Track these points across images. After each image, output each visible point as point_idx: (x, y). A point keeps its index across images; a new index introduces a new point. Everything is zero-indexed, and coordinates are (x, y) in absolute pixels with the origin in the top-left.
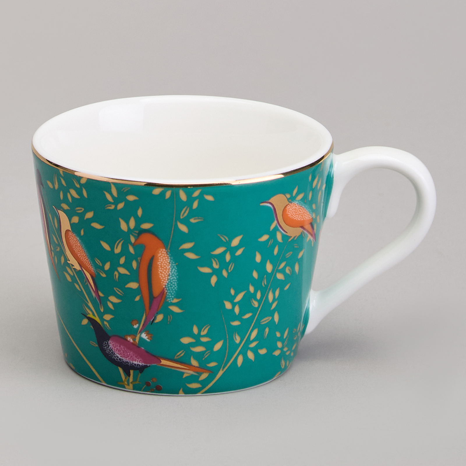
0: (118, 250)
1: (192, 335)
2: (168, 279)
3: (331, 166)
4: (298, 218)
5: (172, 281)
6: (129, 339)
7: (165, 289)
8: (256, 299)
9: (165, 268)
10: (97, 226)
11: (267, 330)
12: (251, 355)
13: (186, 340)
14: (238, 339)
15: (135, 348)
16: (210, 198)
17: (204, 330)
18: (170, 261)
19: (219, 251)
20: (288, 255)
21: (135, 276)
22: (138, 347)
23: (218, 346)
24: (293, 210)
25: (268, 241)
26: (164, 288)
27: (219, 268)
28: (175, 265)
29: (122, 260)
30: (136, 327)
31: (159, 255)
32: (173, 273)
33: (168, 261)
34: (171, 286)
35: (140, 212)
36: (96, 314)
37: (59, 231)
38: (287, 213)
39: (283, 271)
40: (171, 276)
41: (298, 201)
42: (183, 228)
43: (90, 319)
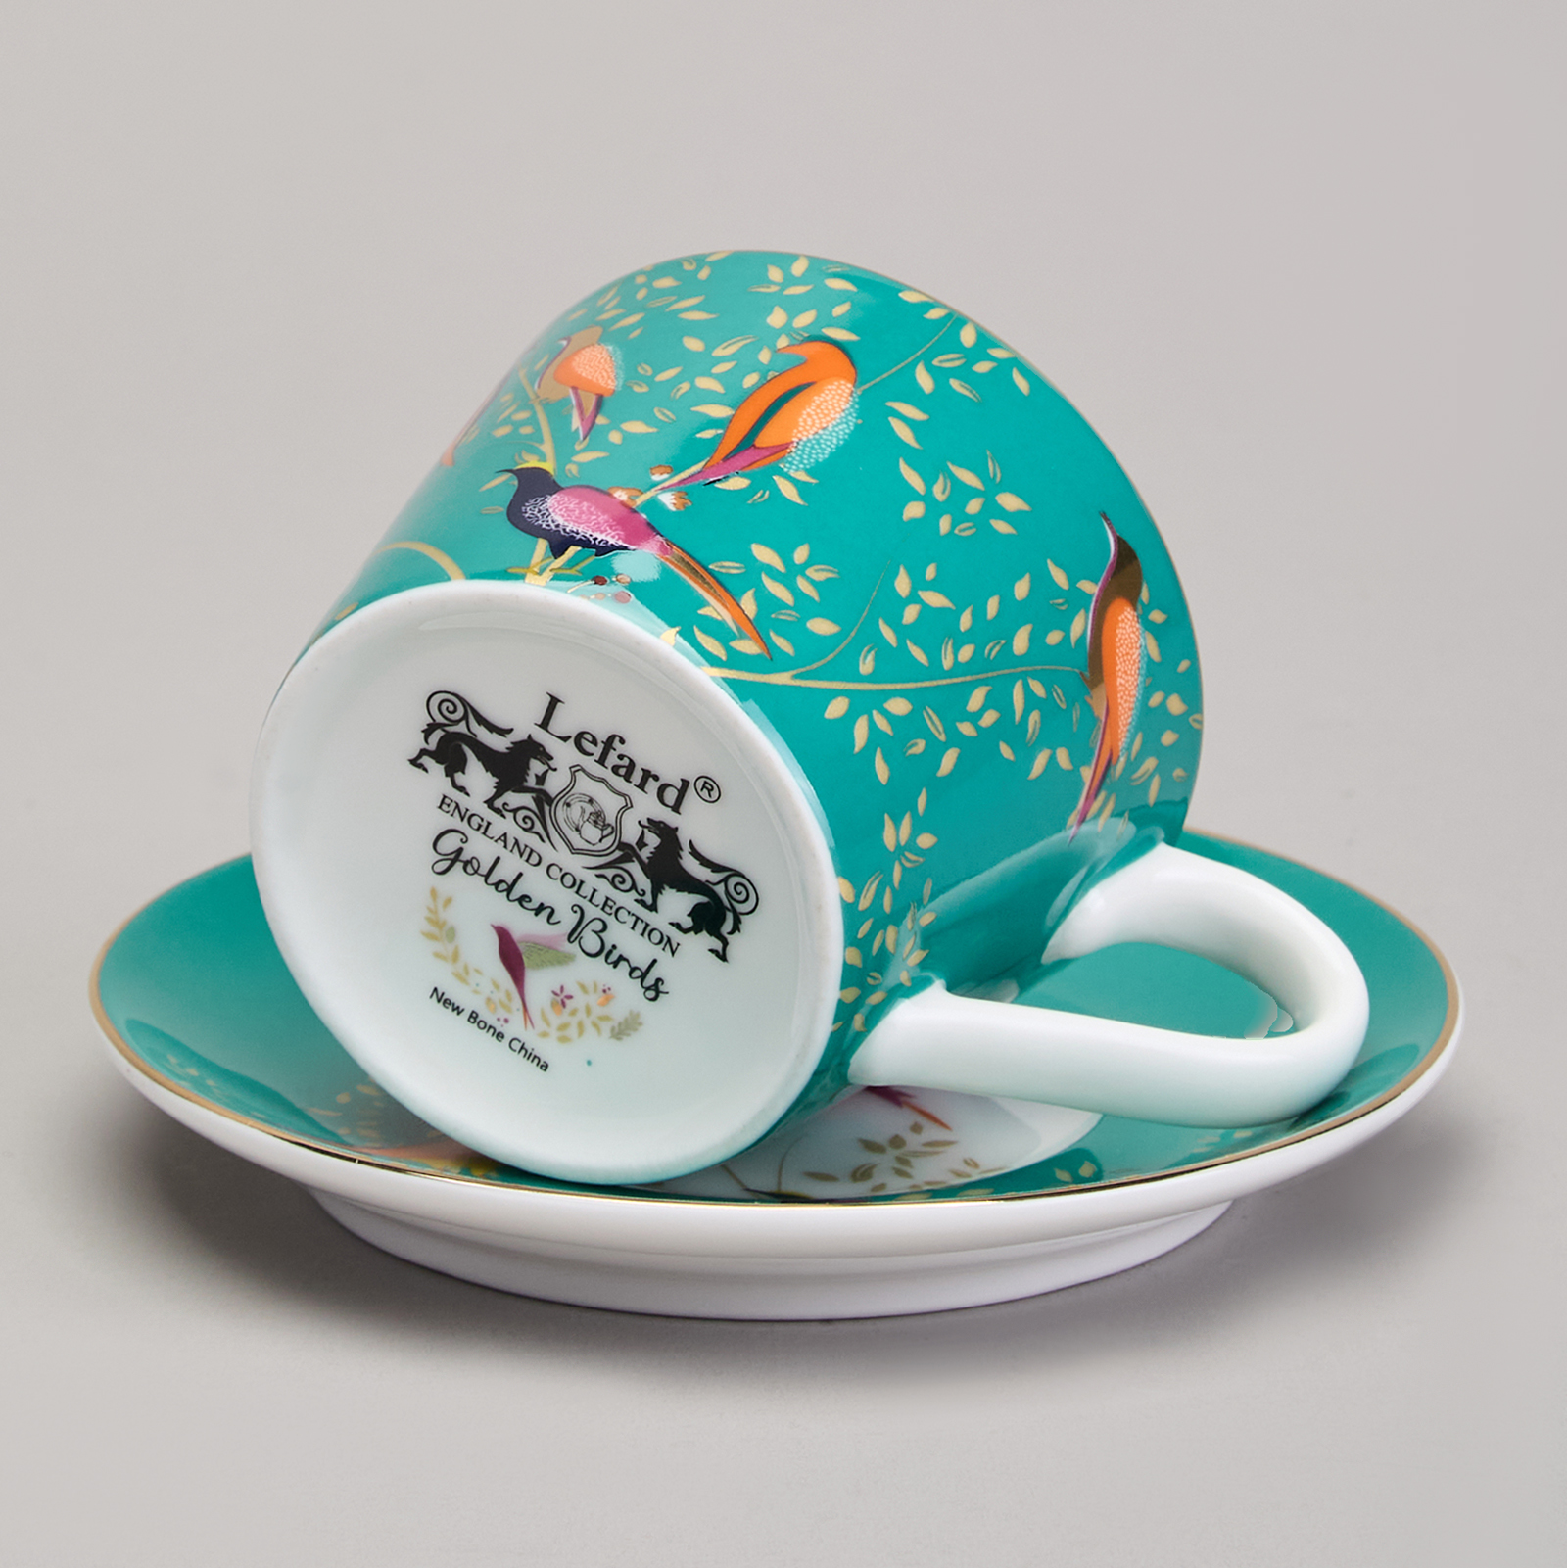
0: (724, 352)
1: (786, 557)
2: (816, 433)
5: (822, 441)
7: (795, 444)
8: (955, 653)
9: (826, 412)
11: (921, 745)
13: (763, 554)
14: (865, 668)
16: (1021, 384)
17: (822, 570)
18: (847, 409)
19: (967, 478)
22: (634, 512)
23: (822, 625)
26: (792, 442)
27: (943, 502)
28: (854, 420)
29: (720, 370)
31: (830, 386)
32: (837, 429)
33: (843, 407)
34: (812, 448)
35: (840, 310)
40: (827, 432)
42: (924, 382)
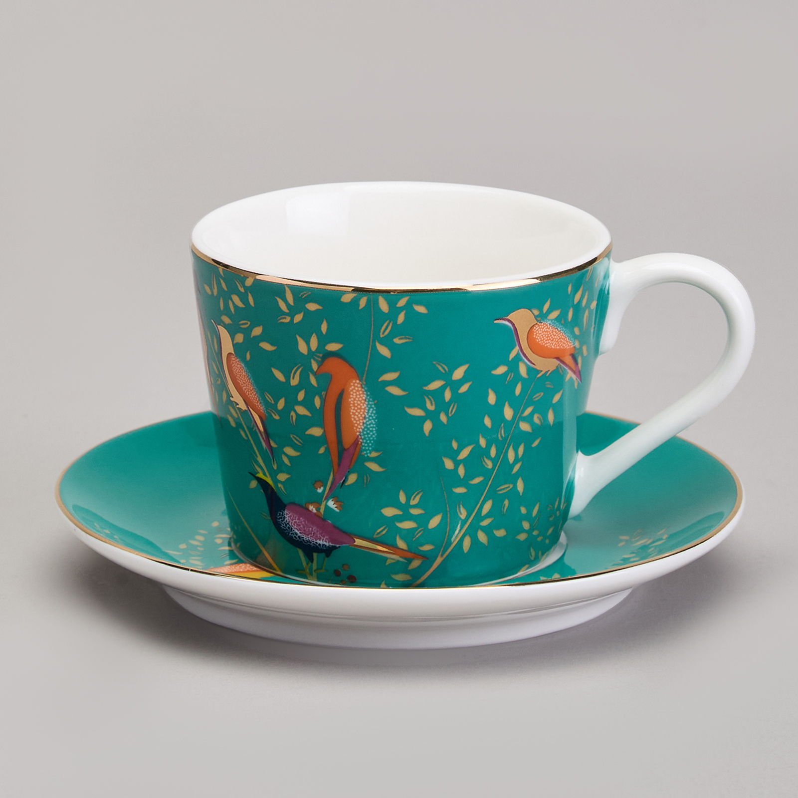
0: (295, 382)
1: (397, 505)
2: (363, 423)
3: (606, 276)
4: (551, 345)
5: (369, 426)
6: (312, 508)
7: (360, 437)
8: (489, 458)
9: (359, 407)
10: (267, 346)
11: (506, 502)
12: (482, 537)
13: (389, 512)
14: (463, 514)
15: (320, 521)
16: (421, 309)
17: (415, 497)
18: (366, 398)
19: (435, 385)
20: (538, 396)
21: (318, 418)
22: (324, 520)
23: (434, 522)
24: (543, 332)
25: (505, 375)
26: (358, 437)
27: (435, 409)
28: (373, 403)
29: (301, 396)
30: (320, 490)
31: (351, 389)
32: (370, 414)
33: (364, 398)
34: (368, 434)
35: (324, 327)
36: (267, 474)
37: (220, 355)
38: (534, 336)
39: (529, 420)
40: (367, 420)
41: (552, 321)
42: (384, 351)
43: (260, 480)
